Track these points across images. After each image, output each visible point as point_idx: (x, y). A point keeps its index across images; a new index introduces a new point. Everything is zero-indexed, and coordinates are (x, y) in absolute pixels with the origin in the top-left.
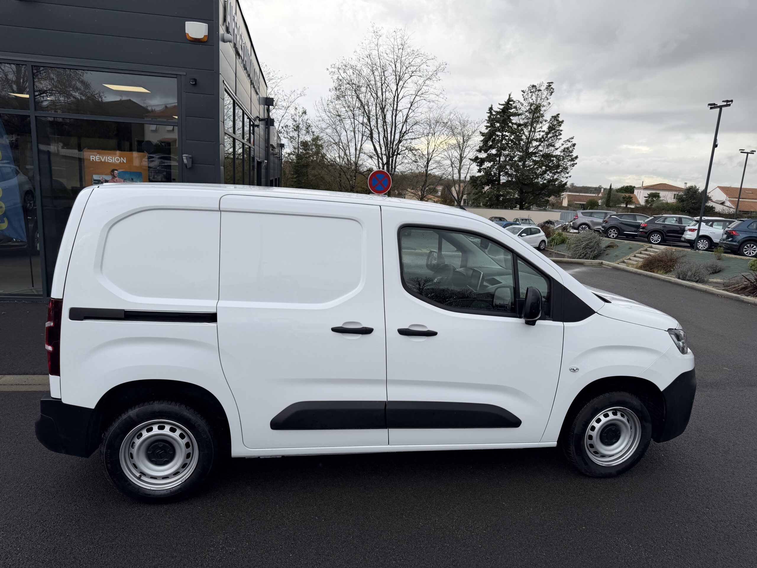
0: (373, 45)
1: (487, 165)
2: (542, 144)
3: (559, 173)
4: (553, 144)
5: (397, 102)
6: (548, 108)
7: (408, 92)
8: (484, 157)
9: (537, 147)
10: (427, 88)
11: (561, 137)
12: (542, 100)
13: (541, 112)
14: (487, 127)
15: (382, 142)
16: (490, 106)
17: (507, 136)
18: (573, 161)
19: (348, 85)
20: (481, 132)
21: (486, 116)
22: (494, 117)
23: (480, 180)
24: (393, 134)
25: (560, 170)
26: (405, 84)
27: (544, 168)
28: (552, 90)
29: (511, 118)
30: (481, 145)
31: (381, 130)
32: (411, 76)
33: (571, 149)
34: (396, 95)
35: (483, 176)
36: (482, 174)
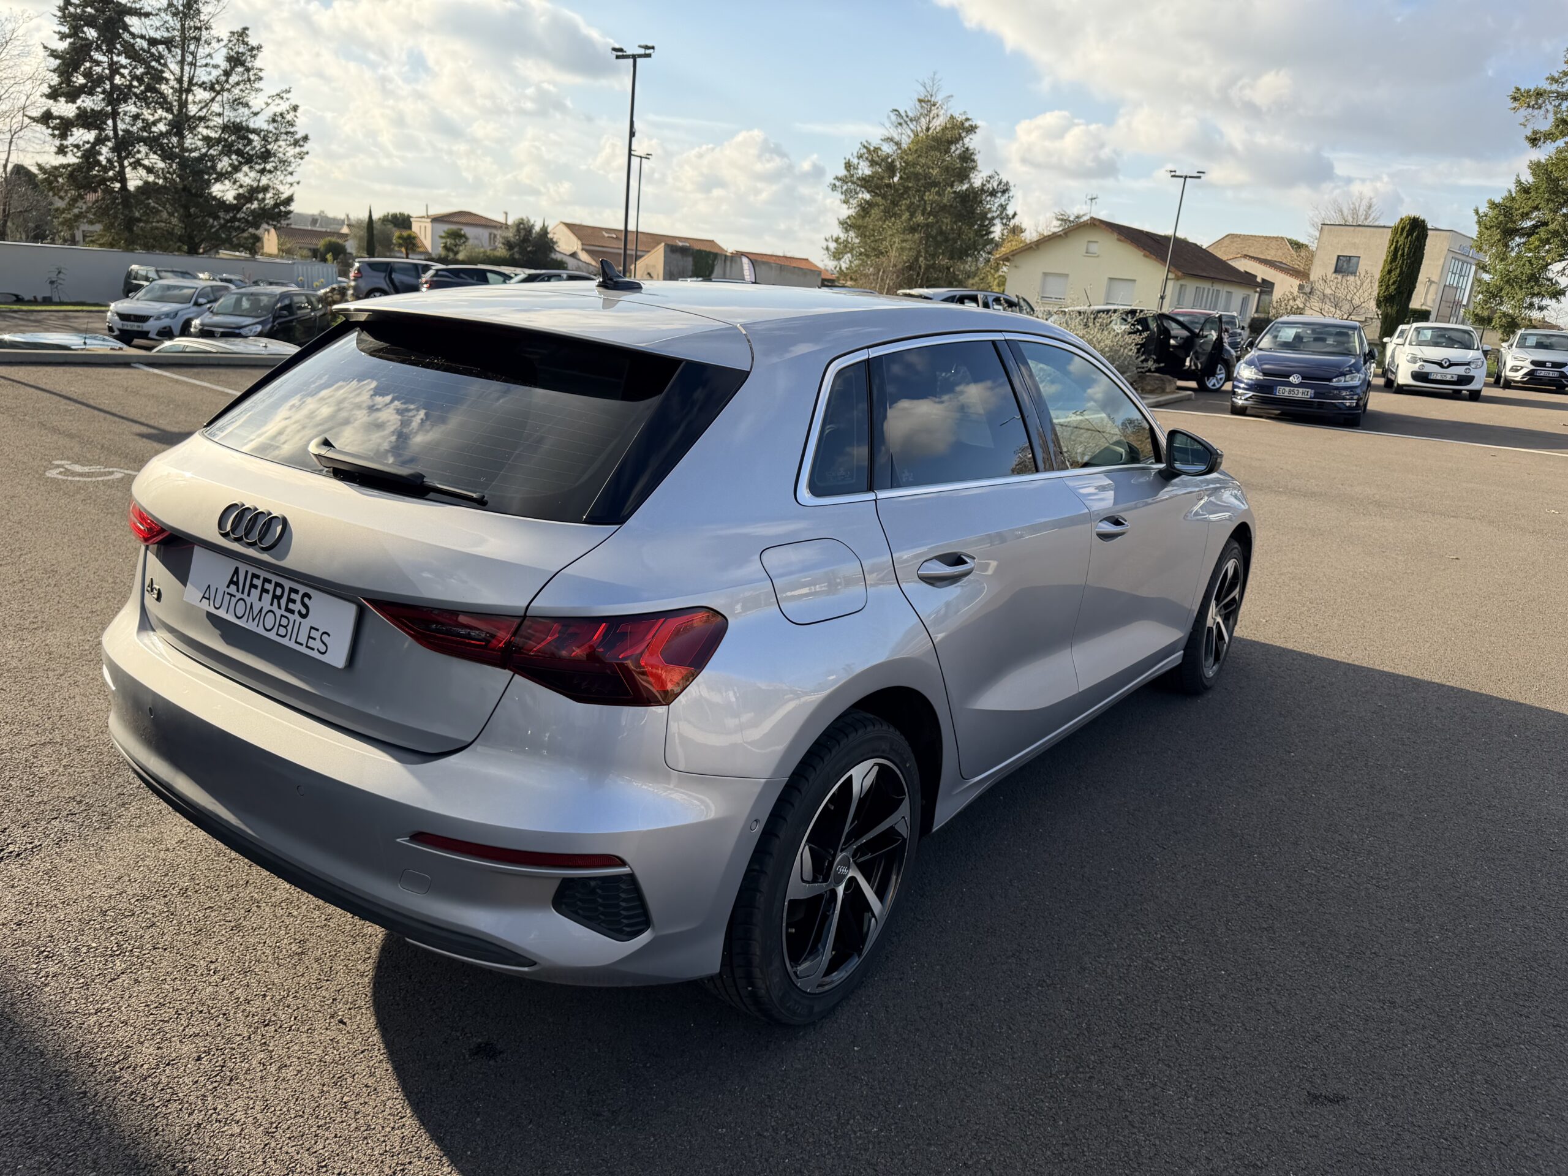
1: (82, 136)
2: (219, 98)
3: (270, 172)
4: (244, 100)
6: (218, 10)
8: (70, 114)
9: (207, 104)
11: (260, 85)
13: (203, 17)
14: (63, 37)
17: (125, 66)
18: (300, 146)
20: (45, 47)
22: (78, 11)
23: (71, 176)
25: (271, 164)
27: (233, 157)
29: (128, 20)
30: (55, 80)
33: (289, 117)
35: (77, 168)
36: (71, 159)
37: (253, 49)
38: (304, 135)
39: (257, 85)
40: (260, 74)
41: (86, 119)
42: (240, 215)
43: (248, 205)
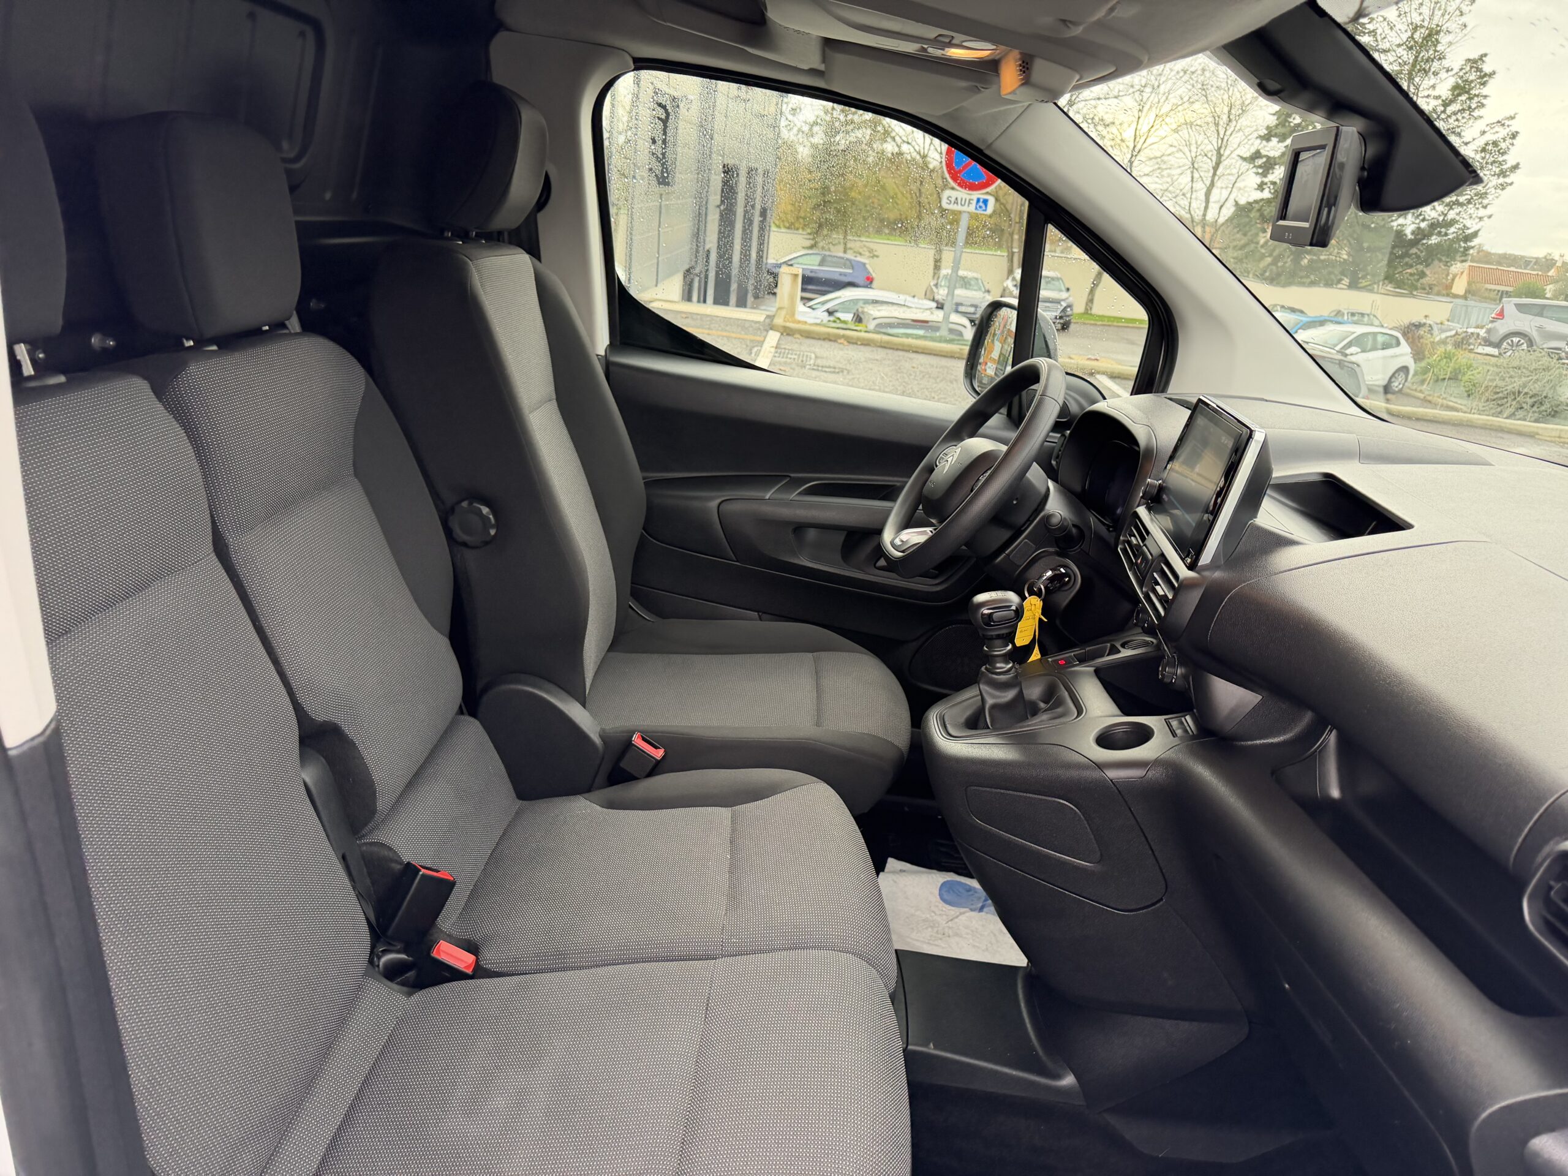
4: (1458, 130)
6: (1459, 38)
11: (1483, 111)
12: (1447, 17)
25: (1465, 197)
30: (1272, 122)
35: (1266, 200)
37: (1486, 75)
38: (1514, 163)
39: (1476, 113)
40: (1484, 101)
42: (1414, 250)
43: (1425, 241)
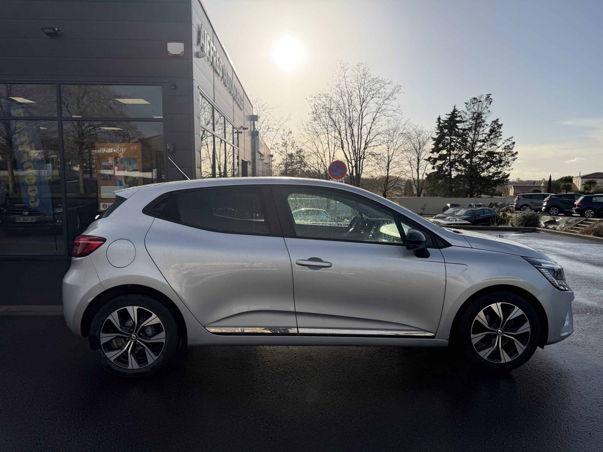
0: (341, 78)
1: (439, 163)
2: (486, 144)
3: (502, 166)
4: (495, 143)
5: (362, 119)
6: (488, 115)
7: (370, 110)
8: (437, 157)
9: (481, 147)
10: (386, 106)
11: (501, 137)
12: (483, 109)
13: (483, 118)
14: (437, 133)
15: (351, 150)
16: (439, 117)
17: (455, 139)
18: (514, 156)
19: (322, 109)
20: (432, 138)
21: (436, 125)
22: (443, 125)
23: (434, 175)
24: (359, 143)
25: (503, 164)
26: (368, 104)
27: (488, 163)
28: (491, 100)
29: (457, 124)
30: (433, 147)
31: (349, 140)
32: (372, 98)
33: (511, 147)
34: (361, 113)
35: (436, 172)
36: (436, 170)
37: (499, 125)
39: (499, 138)
40: (501, 134)
41: (441, 157)
43: (493, 179)
